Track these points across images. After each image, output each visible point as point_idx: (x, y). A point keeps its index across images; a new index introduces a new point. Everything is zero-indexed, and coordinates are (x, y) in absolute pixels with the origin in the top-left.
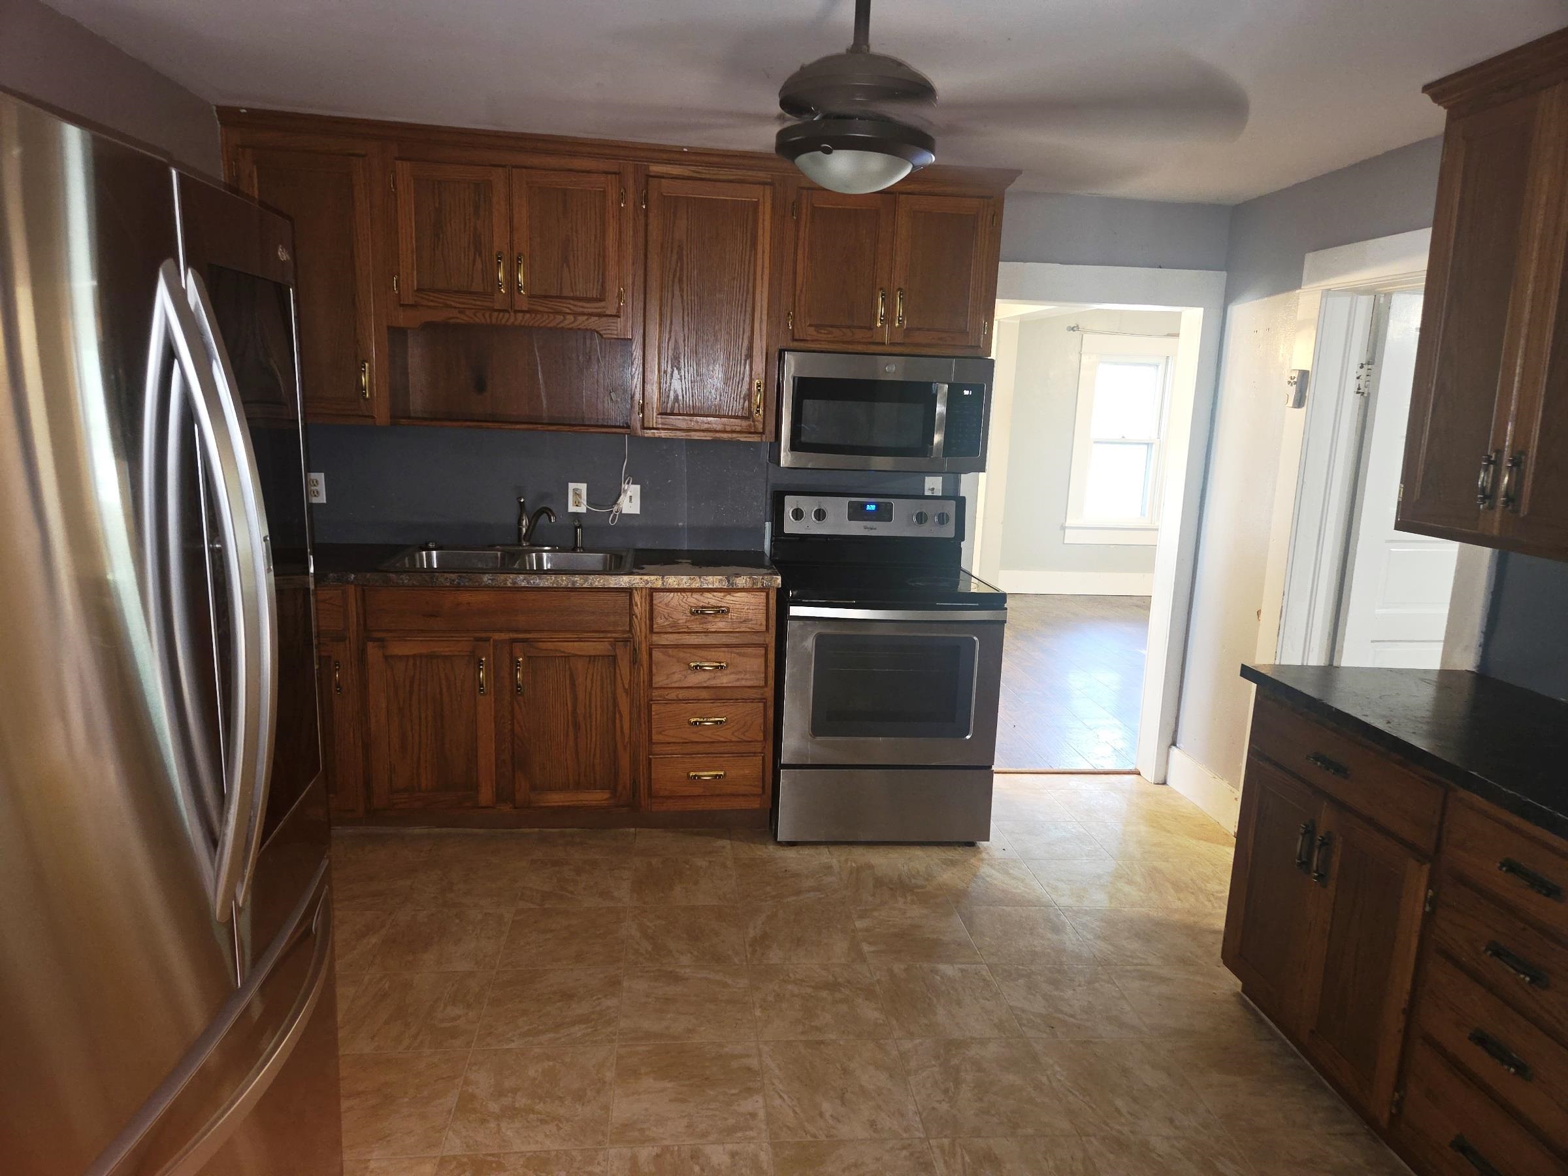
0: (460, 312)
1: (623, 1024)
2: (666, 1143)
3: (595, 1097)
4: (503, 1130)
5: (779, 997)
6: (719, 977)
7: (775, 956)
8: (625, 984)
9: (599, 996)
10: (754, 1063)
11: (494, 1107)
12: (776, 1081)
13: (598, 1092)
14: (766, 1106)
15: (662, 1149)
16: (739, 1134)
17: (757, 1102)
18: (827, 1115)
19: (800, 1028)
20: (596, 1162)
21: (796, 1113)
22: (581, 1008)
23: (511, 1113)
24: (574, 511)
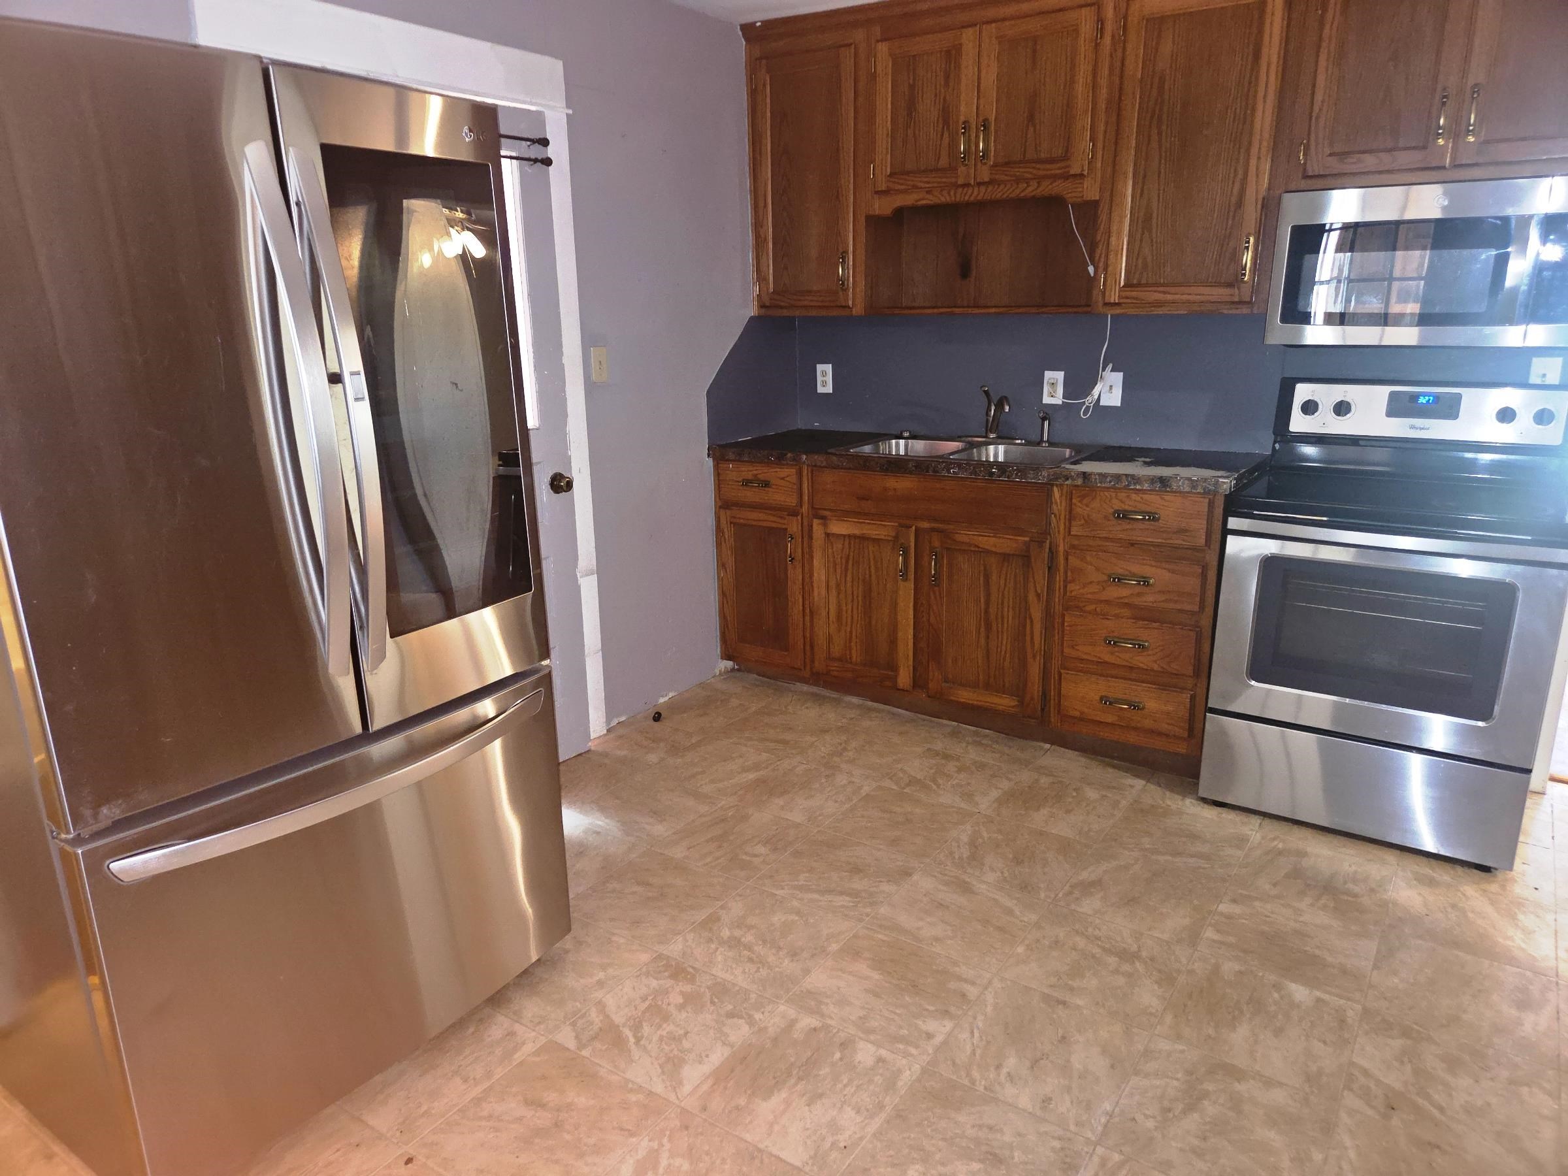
0: (928, 192)
1: (883, 910)
2: (829, 1022)
3: (806, 959)
4: (718, 953)
5: (1056, 943)
6: (1009, 903)
7: (1089, 906)
8: (915, 877)
9: (882, 880)
10: (972, 992)
11: (726, 933)
12: (980, 1018)
13: (813, 956)
14: (950, 1034)
15: (823, 1026)
16: (901, 1046)
17: (944, 1026)
18: (1004, 1071)
19: (1053, 980)
20: (763, 1010)
21: (974, 1054)
22: (858, 884)
23: (734, 943)
24: (1049, 402)
